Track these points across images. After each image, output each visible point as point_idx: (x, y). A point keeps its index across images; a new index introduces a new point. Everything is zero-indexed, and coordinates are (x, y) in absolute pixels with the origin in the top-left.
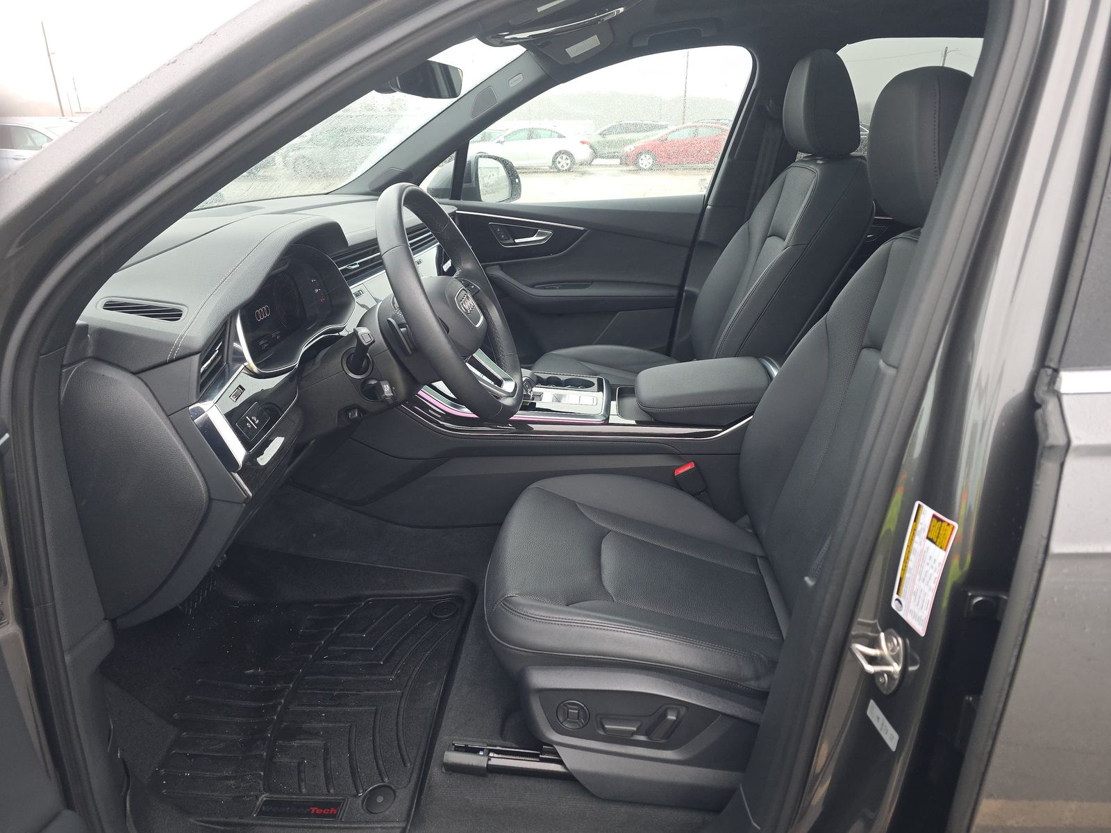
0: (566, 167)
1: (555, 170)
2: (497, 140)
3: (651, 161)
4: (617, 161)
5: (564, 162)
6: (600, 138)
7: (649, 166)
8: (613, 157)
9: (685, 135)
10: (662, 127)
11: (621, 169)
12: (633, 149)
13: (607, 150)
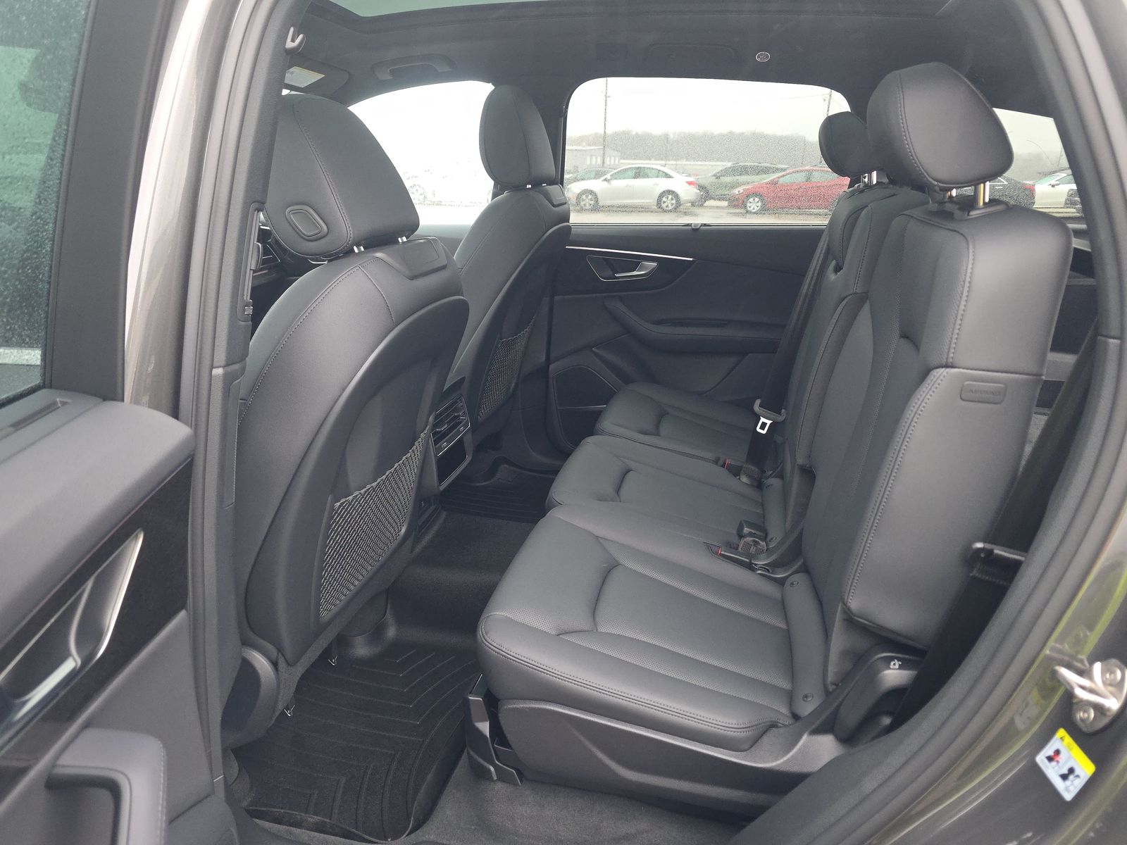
0: (670, 207)
1: (661, 210)
2: (603, 178)
3: (759, 204)
4: (725, 204)
5: (669, 202)
6: (714, 179)
7: (756, 209)
8: (723, 199)
9: (799, 178)
10: (778, 170)
11: (729, 211)
12: (741, 191)
13: (719, 192)
